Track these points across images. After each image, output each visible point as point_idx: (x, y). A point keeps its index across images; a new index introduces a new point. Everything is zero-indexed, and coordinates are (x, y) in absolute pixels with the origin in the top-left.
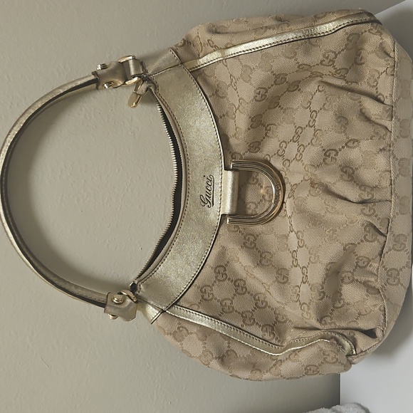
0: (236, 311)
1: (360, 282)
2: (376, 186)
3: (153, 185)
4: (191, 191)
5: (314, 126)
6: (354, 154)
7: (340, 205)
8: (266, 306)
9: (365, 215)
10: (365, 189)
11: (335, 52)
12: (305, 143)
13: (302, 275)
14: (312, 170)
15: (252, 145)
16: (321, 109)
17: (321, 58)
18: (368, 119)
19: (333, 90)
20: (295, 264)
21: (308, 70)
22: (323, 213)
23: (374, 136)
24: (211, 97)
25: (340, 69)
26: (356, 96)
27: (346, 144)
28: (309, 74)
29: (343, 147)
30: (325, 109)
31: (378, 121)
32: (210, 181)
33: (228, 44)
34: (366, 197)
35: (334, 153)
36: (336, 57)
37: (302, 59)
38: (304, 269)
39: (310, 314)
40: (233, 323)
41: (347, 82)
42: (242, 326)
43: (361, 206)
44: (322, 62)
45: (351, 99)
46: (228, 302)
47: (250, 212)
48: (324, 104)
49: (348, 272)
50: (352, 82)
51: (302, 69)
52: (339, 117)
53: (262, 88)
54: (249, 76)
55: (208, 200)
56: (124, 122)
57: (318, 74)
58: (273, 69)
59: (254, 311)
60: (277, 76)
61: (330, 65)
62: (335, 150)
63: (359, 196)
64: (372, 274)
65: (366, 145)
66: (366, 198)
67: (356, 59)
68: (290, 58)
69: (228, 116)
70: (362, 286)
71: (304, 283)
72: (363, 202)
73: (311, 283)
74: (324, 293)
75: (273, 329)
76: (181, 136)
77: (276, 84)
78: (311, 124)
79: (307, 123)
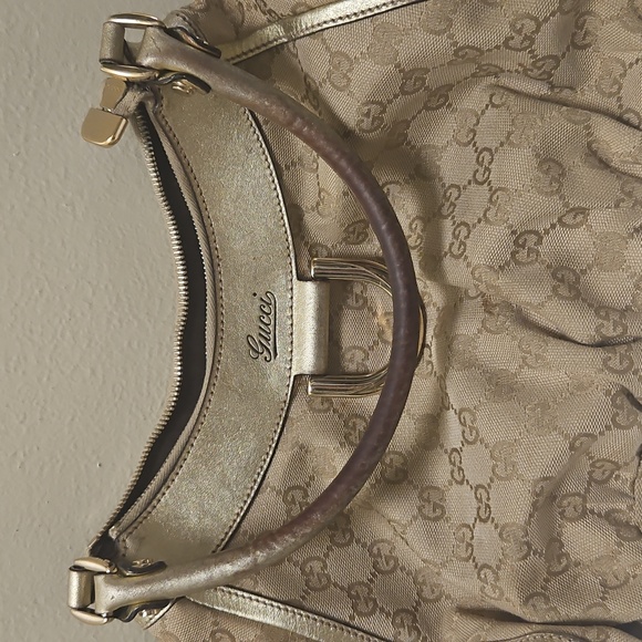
0: (335, 585)
1: (599, 515)
2: (628, 308)
3: (120, 321)
4: (227, 327)
5: (487, 181)
6: (577, 241)
7: (555, 350)
8: (395, 568)
9: (612, 370)
10: (607, 314)
11: (536, 19)
12: (471, 220)
13: (475, 504)
14: (489, 277)
15: (351, 229)
16: (502, 144)
17: (507, 31)
18: (604, 165)
19: (527, 104)
20: (459, 479)
21: (473, 60)
22: (513, 368)
23: (623, 200)
24: (266, 123)
25: (544, 58)
26: (580, 115)
27: (560, 220)
28: (473, 68)
29: (553, 226)
30: (511, 144)
31: (625, 168)
32: (267, 305)
33: (298, 4)
34: (610, 331)
35: (534, 238)
36: (537, 30)
37: (464, 35)
38: (480, 490)
39: (500, 589)
40: (332, 612)
41: (552, 87)
42: (352, 618)
43: (601, 354)
44: (507, 39)
45: (570, 120)
46: (317, 566)
47: (352, 367)
48: (509, 134)
49: (574, 495)
50: (562, 88)
51: (463, 57)
52: (546, 160)
53: (373, 103)
54: (345, 76)
55: (264, 345)
56: (48, 182)
57: (492, 69)
58: (401, 58)
59: (371, 581)
60: (407, 75)
61: (525, 49)
62: (536, 233)
63: (597, 330)
64: (623, 495)
65: (603, 220)
66: (611, 333)
67: (574, 34)
68: (438, 33)
69: (303, 166)
70: (604, 521)
71: (484, 521)
72: (605, 344)
73: (501, 523)
74: (528, 544)
75: (415, 620)
76: (203, 209)
77: (404, 92)
78: (480, 177)
79: (470, 177)
